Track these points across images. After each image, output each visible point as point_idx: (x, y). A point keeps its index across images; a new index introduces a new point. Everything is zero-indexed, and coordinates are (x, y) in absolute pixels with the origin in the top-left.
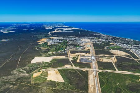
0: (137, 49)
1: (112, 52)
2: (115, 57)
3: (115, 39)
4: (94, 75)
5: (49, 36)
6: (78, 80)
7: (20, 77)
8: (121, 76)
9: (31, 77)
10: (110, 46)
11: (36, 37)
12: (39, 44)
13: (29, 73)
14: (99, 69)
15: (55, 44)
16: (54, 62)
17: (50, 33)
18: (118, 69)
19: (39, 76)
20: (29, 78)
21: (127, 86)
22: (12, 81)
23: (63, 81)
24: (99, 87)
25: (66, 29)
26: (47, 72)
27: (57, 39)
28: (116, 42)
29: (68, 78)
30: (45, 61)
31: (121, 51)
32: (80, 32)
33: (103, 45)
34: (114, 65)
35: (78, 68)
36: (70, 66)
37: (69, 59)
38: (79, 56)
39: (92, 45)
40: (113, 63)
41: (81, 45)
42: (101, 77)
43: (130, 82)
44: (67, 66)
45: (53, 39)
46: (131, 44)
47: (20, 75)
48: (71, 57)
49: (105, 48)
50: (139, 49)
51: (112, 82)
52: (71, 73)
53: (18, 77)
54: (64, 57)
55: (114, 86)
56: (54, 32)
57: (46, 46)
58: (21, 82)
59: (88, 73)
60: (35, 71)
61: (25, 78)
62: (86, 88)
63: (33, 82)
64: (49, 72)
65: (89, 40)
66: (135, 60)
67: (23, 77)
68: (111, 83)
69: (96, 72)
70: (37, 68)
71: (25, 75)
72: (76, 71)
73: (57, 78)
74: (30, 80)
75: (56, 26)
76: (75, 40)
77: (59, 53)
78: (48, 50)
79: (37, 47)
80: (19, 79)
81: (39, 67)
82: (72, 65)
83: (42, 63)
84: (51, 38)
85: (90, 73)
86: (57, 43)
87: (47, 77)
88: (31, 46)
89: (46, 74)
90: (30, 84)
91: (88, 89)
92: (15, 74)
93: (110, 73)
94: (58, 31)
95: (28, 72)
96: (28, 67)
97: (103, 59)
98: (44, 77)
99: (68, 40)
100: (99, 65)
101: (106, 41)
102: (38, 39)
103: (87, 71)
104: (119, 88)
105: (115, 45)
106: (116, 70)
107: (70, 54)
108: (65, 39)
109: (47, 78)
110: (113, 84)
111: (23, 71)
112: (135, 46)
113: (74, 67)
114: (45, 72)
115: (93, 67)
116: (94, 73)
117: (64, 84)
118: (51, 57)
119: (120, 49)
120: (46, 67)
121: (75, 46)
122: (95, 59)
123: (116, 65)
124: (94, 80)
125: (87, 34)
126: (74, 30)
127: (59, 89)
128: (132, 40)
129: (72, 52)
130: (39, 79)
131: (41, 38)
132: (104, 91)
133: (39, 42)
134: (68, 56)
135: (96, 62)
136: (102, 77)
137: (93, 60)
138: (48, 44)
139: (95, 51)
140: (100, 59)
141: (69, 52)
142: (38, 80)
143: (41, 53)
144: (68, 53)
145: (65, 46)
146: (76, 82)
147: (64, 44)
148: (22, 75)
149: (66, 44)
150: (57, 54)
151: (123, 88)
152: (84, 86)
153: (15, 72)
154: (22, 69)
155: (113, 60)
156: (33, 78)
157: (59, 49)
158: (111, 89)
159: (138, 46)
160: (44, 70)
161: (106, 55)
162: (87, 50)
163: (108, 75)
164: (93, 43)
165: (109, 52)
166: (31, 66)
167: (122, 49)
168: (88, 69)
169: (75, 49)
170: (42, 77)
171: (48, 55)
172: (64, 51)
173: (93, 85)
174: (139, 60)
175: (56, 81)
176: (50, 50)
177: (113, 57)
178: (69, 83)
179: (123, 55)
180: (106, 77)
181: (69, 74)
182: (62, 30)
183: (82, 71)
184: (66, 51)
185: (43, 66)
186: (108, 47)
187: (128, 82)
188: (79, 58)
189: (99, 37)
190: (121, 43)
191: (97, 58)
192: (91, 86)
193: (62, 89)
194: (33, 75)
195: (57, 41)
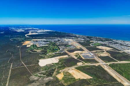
0: (112, 44)
2: (106, 52)
4: (107, 67)
5: (30, 39)
10: (93, 43)
12: (27, 46)
13: (51, 76)
14: (106, 63)
16: (64, 62)
18: (119, 61)
19: (64, 77)
20: (57, 81)
23: (92, 78)
25: (39, 31)
26: (68, 72)
27: (42, 41)
29: (92, 74)
33: (87, 43)
34: (111, 57)
35: (90, 64)
37: (74, 58)
40: (109, 56)
41: (70, 44)
46: (105, 41)
47: (44, 79)
49: (90, 45)
54: (67, 56)
56: (30, 34)
57: (38, 48)
59: (102, 67)
60: (54, 74)
61: (53, 82)
62: (114, 79)
63: (65, 84)
65: (71, 40)
69: (106, 65)
70: (53, 70)
72: (91, 67)
74: (60, 83)
75: (27, 29)
76: (59, 40)
77: (58, 53)
78: (45, 52)
79: (30, 50)
81: (55, 69)
82: (83, 63)
83: (53, 65)
84: (33, 40)
86: (45, 44)
87: (73, 76)
89: (69, 74)
94: (34, 34)
95: (48, 76)
96: (43, 70)
99: (52, 41)
101: (85, 40)
103: (100, 65)
106: (117, 62)
107: (69, 53)
108: (48, 40)
109: (74, 78)
111: (42, 75)
113: (86, 64)
114: (66, 73)
115: (100, 62)
117: (94, 80)
118: (56, 58)
119: (102, 45)
120: (62, 68)
121: (65, 45)
122: (94, 55)
124: (111, 71)
126: (48, 32)
127: (95, 85)
130: (68, 80)
134: (70, 55)
135: (97, 57)
136: (115, 68)
138: (38, 46)
139: (86, 48)
140: (98, 55)
141: (66, 51)
143: (40, 55)
147: (54, 45)
148: (46, 79)
154: (40, 74)
155: (107, 54)
156: (61, 80)
157: (54, 50)
163: (117, 66)
165: (97, 48)
166: (46, 69)
167: (104, 45)
168: (98, 64)
169: (68, 48)
170: (69, 78)
171: (50, 57)
174: (122, 52)
176: (47, 52)
177: (104, 51)
178: (98, 78)
179: (109, 49)
180: (117, 68)
181: (88, 70)
183: (95, 66)
184: (62, 51)
186: (92, 45)
188: (81, 56)
189: (76, 37)
190: (96, 40)
191: (94, 53)
192: (115, 77)
193: (97, 84)
195: (44, 43)
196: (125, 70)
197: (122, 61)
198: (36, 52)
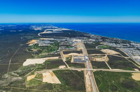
0: (125, 48)
1: (103, 52)
2: (106, 56)
3: (104, 39)
4: (90, 74)
5: (39, 37)
6: (75, 80)
7: (12, 81)
8: (115, 74)
9: (24, 80)
10: (101, 46)
11: (25, 38)
12: (29, 45)
13: (22, 76)
14: (94, 69)
15: (46, 45)
16: (48, 64)
17: (40, 34)
18: (111, 68)
19: (33, 79)
20: (23, 82)
21: (122, 83)
22: (4, 86)
23: (60, 83)
24: (96, 87)
25: (56, 30)
26: (42, 74)
27: (48, 40)
28: (105, 41)
30: (38, 63)
31: (111, 50)
32: (70, 33)
33: (94, 45)
34: (107, 63)
35: (73, 69)
36: (64, 66)
37: (63, 60)
38: (72, 56)
39: (83, 45)
40: (105, 62)
41: (73, 45)
42: (96, 76)
43: (124, 79)
44: (62, 67)
45: (43, 40)
46: (119, 44)
47: (12, 79)
48: (64, 58)
49: (96, 47)
50: (127, 47)
51: (107, 80)
52: (66, 74)
53: (11, 82)
54: (57, 58)
55: (110, 84)
56: (43, 33)
57: (37, 47)
58: (15, 86)
59: (83, 73)
60: (28, 74)
61: (18, 82)
62: (83, 88)
63: (27, 86)
64: (44, 74)
65: (80, 40)
66: (125, 58)
67: (16, 81)
68: (107, 82)
69: (91, 71)
70: (30, 70)
71: (18, 79)
72: (71, 72)
73: (53, 80)
74: (24, 84)
75: (45, 27)
76: (66, 40)
77: (51, 54)
78: (40, 52)
79: (28, 49)
80: (12, 83)
81: (33, 70)
82: (66, 66)
83: (35, 65)
84: (41, 39)
85: (85, 73)
86: (48, 44)
87: (42, 79)
88: (21, 47)
89: (41, 76)
90: (25, 88)
91: (85, 89)
92: (6, 79)
93: (104, 72)
94: (48, 32)
95: (20, 76)
96: (20, 70)
97: (96, 58)
98: (39, 79)
99: (59, 41)
100: (93, 65)
101: (96, 41)
102: (27, 40)
103: (83, 71)
104: (115, 86)
105: (105, 44)
106: (109, 69)
107: (63, 54)
108: (55, 40)
109: (42, 81)
110: (109, 82)
111: (16, 74)
112: (123, 45)
113: (69, 68)
114: (39, 75)
115: (88, 67)
116: (89, 72)
117: (61, 86)
118: (44, 59)
119: (110, 48)
120: (40, 70)
121: (67, 46)
122: (89, 59)
123: (108, 64)
124: (90, 79)
125: (77, 35)
126: (64, 31)
127: (56, 91)
128: (119, 39)
129: (65, 53)
131: (31, 39)
132: (101, 90)
133: (30, 44)
134: (61, 57)
135: (90, 61)
136: (98, 76)
137: (87, 60)
138: (39, 46)
139: (88, 51)
140: (93, 59)
141: (62, 52)
142: (33, 83)
143: (33, 55)
144: (61, 54)
145: (57, 47)
146: (73, 83)
147: (56, 45)
148: (14, 79)
149: (57, 45)
150: (50, 55)
151: (119, 86)
152: (82, 86)
153: (6, 76)
154: (14, 73)
155: (105, 59)
156: (27, 82)
157: (51, 50)
158: (108, 87)
159: (125, 44)
160: (39, 72)
161: (98, 55)
162: (79, 50)
163: (103, 74)
164: (84, 43)
165: (101, 51)
166: (24, 69)
167: (112, 48)
168: (83, 69)
169: (67, 49)
171: (41, 57)
172: (57, 52)
173: (89, 85)
174: (128, 58)
175: (52, 83)
176: (42, 51)
177: (105, 56)
178: (66, 84)
179: (114, 54)
180: (101, 76)
181: (64, 75)
182: (52, 31)
183: (77, 71)
184: (58, 52)
185: (37, 69)
186: (98, 47)
187: (122, 79)
188: (72, 58)
189: (89, 37)
190: (110, 42)
191: (90, 57)
192: (88, 86)
193: (60, 90)
194: (26, 78)
195: (48, 42)
196: (107, 79)
197: (115, 69)
198: (31, 52)
